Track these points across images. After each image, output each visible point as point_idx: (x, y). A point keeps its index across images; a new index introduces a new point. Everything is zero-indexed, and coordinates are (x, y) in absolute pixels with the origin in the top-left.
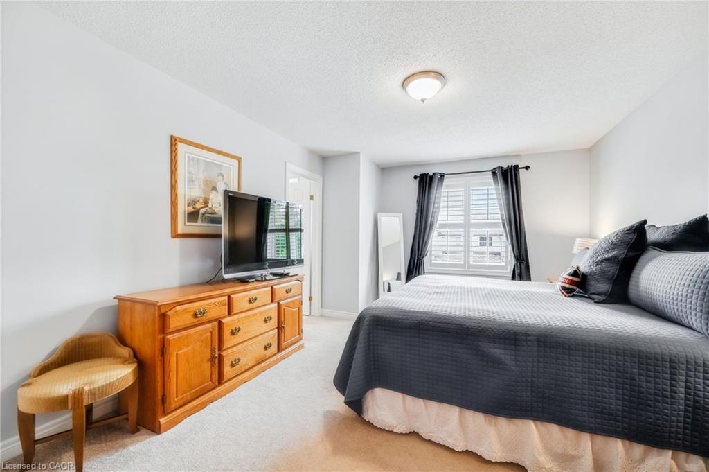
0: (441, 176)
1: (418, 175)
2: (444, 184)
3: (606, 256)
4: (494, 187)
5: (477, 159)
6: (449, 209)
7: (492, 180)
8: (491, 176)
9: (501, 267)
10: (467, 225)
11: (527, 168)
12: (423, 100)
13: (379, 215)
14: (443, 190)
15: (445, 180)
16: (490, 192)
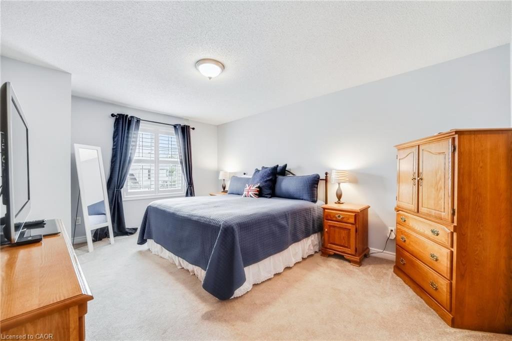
0: (137, 120)
1: (116, 114)
2: (140, 127)
3: (268, 179)
4: (175, 137)
5: (165, 115)
6: (143, 148)
7: (174, 132)
8: (174, 129)
9: (178, 190)
10: (157, 161)
11: (193, 129)
12: (210, 78)
13: (76, 145)
14: (139, 132)
15: (140, 124)
16: (173, 139)
